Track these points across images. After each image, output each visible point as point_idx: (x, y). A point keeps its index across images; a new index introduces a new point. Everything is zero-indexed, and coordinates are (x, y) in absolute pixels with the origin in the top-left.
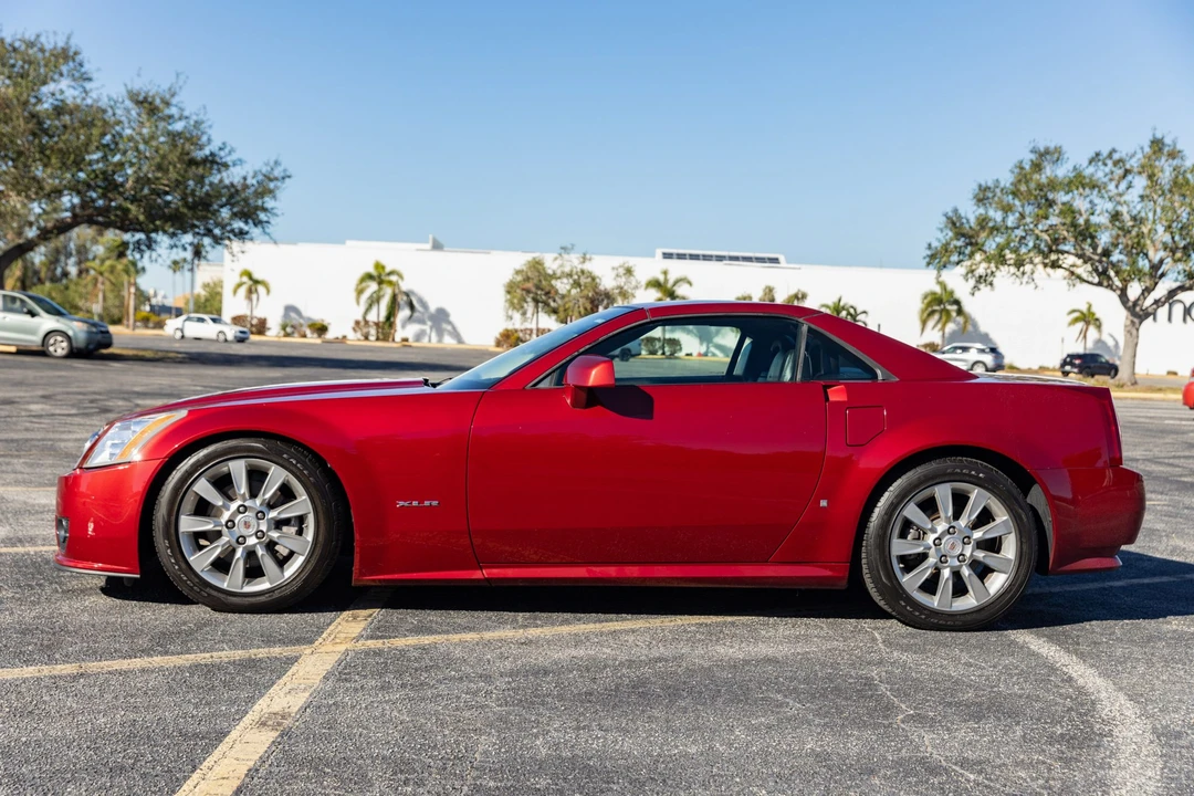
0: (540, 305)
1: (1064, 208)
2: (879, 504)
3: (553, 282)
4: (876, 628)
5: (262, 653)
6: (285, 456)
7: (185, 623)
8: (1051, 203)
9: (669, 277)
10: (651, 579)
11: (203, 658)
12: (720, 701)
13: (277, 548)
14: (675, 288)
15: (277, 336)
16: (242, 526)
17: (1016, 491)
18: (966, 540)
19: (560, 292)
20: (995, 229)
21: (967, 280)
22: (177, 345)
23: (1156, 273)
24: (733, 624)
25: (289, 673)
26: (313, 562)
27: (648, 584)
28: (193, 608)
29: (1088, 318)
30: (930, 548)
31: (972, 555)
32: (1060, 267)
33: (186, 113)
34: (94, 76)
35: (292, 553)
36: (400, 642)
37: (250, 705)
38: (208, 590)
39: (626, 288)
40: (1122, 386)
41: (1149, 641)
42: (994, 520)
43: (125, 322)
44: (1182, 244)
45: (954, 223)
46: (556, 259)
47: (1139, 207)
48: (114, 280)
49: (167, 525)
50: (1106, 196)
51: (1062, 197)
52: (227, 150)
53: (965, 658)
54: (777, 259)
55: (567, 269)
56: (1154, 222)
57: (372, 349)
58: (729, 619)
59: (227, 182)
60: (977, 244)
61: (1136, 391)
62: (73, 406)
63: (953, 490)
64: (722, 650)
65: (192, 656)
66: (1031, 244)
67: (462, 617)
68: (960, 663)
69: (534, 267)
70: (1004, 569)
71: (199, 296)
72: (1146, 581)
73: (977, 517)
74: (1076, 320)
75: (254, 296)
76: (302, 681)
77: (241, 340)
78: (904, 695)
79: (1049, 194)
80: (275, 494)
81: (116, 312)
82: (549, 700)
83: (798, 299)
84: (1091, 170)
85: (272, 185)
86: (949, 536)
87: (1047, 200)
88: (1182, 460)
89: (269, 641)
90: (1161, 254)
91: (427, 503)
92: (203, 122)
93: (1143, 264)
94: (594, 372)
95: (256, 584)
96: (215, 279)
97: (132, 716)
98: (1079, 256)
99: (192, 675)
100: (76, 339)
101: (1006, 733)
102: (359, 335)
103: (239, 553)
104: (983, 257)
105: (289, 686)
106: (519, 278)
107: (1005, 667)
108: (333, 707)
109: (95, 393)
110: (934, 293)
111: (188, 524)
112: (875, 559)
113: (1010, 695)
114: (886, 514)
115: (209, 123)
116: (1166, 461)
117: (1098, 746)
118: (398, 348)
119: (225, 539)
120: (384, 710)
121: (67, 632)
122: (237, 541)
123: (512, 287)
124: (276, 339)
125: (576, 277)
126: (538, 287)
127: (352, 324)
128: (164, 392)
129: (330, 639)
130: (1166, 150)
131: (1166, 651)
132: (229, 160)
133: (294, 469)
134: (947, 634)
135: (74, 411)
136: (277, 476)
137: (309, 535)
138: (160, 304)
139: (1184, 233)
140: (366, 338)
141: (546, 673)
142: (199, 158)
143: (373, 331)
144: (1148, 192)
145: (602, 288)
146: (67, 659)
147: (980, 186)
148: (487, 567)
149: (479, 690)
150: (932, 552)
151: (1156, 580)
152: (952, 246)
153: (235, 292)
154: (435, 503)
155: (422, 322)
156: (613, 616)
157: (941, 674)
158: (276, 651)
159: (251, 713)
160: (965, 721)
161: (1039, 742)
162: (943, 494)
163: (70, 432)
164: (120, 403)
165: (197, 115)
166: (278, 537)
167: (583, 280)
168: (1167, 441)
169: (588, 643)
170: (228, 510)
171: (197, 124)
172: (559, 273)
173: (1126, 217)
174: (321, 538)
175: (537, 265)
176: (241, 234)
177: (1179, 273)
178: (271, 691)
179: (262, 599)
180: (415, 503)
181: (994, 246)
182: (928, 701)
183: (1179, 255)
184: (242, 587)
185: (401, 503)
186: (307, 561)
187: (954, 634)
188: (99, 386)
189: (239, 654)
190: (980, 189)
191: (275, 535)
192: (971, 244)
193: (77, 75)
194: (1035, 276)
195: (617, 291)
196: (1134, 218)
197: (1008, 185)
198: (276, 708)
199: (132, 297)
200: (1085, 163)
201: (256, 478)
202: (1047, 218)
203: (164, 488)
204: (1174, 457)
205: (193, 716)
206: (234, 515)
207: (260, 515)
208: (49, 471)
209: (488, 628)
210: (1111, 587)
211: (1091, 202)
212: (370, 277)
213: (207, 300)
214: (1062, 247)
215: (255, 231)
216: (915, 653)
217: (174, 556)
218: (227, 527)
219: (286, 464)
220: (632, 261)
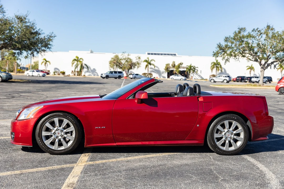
0: (118, 66)
1: (246, 42)
2: (211, 125)
3: (121, 61)
4: (211, 155)
5: (64, 166)
6: (68, 117)
7: (44, 158)
8: (243, 41)
9: (149, 59)
10: (156, 144)
11: (50, 168)
12: (177, 177)
13: (66, 139)
14: (151, 62)
15: (53, 75)
16: (57, 134)
17: (244, 122)
18: (232, 134)
19: (123, 63)
20: (230, 48)
21: (223, 60)
22: (28, 78)
23: (268, 58)
24: (176, 154)
25: (72, 172)
26: (75, 142)
27: (156, 146)
28: (46, 154)
29: (251, 68)
30: (223, 136)
31: (233, 137)
32: (245, 57)
33: (30, 21)
34: (6, 11)
35: (69, 140)
36: (98, 162)
37: (64, 181)
38: (49, 149)
39: (139, 62)
40: (260, 86)
41: (275, 157)
42: (238, 129)
43: (14, 71)
44: (275, 51)
45: (220, 46)
46: (121, 55)
47: (264, 42)
48: (11, 61)
49: (39, 134)
50: (256, 39)
51: (245, 40)
52: (40, 30)
53: (233, 163)
54: (175, 54)
55: (124, 58)
56: (268, 45)
57: (76, 78)
58: (175, 153)
59: (40, 38)
60: (225, 51)
61: (264, 87)
62: (5, 96)
63: (229, 122)
64: (175, 162)
65: (48, 168)
66: (238, 51)
67: (111, 155)
68: (232, 164)
69: (116, 57)
70: (241, 140)
71: (33, 65)
72: (272, 140)
73: (234, 128)
74: (248, 69)
75: (47, 65)
76: (76, 174)
77: (44, 76)
78: (220, 173)
79: (242, 39)
80: (65, 126)
81: (12, 69)
82: (136, 177)
83: (181, 64)
84: (253, 33)
85: (51, 38)
86: (228, 133)
87: (242, 40)
88: (277, 106)
89: (66, 163)
90: (269, 53)
91: (102, 127)
92: (34, 23)
93: (265, 56)
94: (143, 95)
95: (61, 148)
96: (37, 61)
97: (36, 185)
98: (250, 54)
99: (49, 173)
100: (3, 77)
101: (245, 184)
102: (73, 74)
103: (57, 140)
104: (227, 54)
105: (73, 175)
106: (113, 60)
107: (243, 165)
108: (85, 181)
109: (9, 92)
110: (214, 63)
111: (44, 134)
112: (210, 139)
113: (245, 173)
114: (213, 128)
115: (36, 24)
116: (273, 106)
117: (267, 187)
118: (82, 78)
119: (53, 137)
120: (97, 181)
121: (16, 161)
122: (56, 138)
123: (111, 62)
124: (53, 76)
125: (126, 59)
126: (117, 62)
127: (71, 72)
128: (27, 91)
129: (80, 162)
130: (270, 28)
131: (280, 160)
132: (41, 33)
133: (70, 120)
134: (228, 156)
135: (5, 98)
136: (66, 121)
137: (74, 135)
138: (22, 67)
139: (275, 48)
140: (75, 75)
141: (134, 170)
142: (33, 32)
143: (76, 73)
144: (266, 38)
145: (133, 62)
146: (17, 169)
147: (226, 37)
148: (117, 142)
149: (119, 175)
150: (224, 137)
151: (275, 140)
152: (219, 52)
153: (42, 64)
154: (104, 127)
155: (90, 72)
156: (148, 153)
157: (228, 167)
158: (68, 165)
159: (65, 183)
160: (235, 180)
161: (253, 186)
162: (226, 123)
163: (5, 103)
164: (17, 95)
165: (33, 22)
166: (66, 136)
167: (128, 60)
168: (272, 100)
169: (143, 161)
170: (54, 130)
171: (33, 24)
172: (122, 59)
173: (261, 44)
174: (77, 136)
175: (117, 57)
176: (44, 51)
177: (274, 58)
178: (69, 177)
179: (63, 151)
180: (100, 127)
181: (229, 52)
182: (226, 175)
183: (273, 54)
184: (58, 149)
185: (96, 127)
186: (73, 142)
187: (229, 156)
188: (10, 90)
189: (59, 167)
190: (226, 38)
191: (65, 136)
192: (224, 51)
193: (2, 11)
194: (239, 59)
195: (137, 63)
196: (263, 45)
197: (233, 37)
198: (71, 181)
199: (16, 65)
200: (251, 32)
201: (61, 122)
202: (242, 45)
203: (38, 125)
204: (275, 105)
205: (51, 185)
206: (55, 131)
207: (62, 131)
208: (2, 115)
209: (118, 157)
210: (265, 142)
211: (252, 41)
212: (75, 60)
213: (35, 66)
214: (246, 52)
215: (48, 50)
216: (221, 162)
217: (41, 141)
218: (54, 134)
219: (68, 118)
220: (140, 55)
